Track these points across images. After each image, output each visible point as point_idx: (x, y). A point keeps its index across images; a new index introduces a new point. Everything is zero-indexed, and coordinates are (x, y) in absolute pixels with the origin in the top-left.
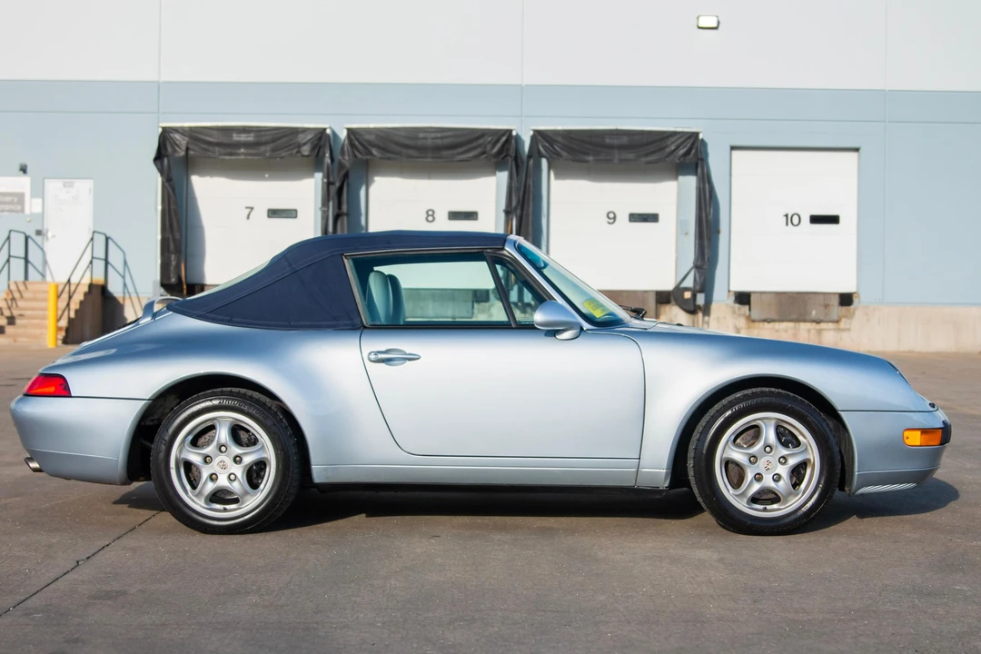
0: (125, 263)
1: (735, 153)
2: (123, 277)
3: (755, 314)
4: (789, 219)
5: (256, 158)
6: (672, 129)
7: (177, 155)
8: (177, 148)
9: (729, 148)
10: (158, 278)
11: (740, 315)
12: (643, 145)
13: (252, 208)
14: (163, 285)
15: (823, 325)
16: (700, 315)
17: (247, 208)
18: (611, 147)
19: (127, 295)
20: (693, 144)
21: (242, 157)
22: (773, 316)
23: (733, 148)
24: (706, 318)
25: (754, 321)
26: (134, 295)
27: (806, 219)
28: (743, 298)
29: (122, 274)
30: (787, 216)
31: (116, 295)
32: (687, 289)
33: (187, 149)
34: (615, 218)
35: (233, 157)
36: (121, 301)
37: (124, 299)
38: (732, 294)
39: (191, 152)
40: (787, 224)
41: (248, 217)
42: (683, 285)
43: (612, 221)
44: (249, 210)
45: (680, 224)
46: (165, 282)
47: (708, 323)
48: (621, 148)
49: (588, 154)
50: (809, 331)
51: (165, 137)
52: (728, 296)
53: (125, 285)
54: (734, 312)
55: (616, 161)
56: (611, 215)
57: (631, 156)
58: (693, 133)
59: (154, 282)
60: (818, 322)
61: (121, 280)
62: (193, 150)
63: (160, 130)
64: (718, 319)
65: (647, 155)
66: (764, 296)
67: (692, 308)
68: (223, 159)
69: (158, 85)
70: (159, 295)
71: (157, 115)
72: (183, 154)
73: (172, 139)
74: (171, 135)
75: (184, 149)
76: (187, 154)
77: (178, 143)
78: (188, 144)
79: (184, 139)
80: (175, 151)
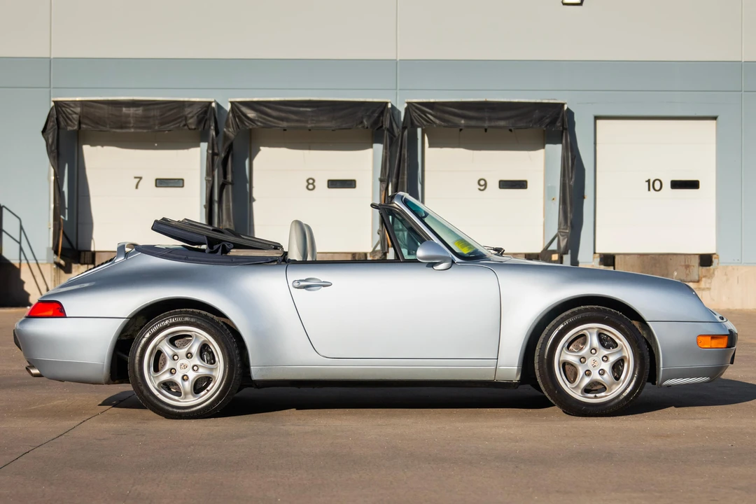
0: (21, 228)
1: (600, 122)
2: (20, 243)
4: (651, 184)
5: (145, 131)
7: (69, 128)
8: (70, 122)
9: (593, 118)
10: (51, 245)
13: (141, 178)
14: (56, 252)
17: (135, 178)
19: (23, 257)
20: (558, 114)
21: (132, 130)
23: (597, 118)
27: (667, 185)
28: (608, 260)
29: (18, 239)
30: (649, 181)
31: (12, 262)
32: (553, 252)
33: (80, 123)
34: (485, 185)
35: (124, 131)
36: (18, 266)
37: (20, 264)
38: (598, 256)
39: (84, 126)
40: (649, 190)
41: (137, 187)
42: (550, 248)
43: (483, 188)
44: (138, 180)
51: (58, 111)
52: (594, 258)
53: (21, 249)
56: (482, 183)
58: (558, 104)
61: (18, 245)
62: (86, 124)
63: (53, 104)
66: (628, 257)
68: (115, 132)
69: (50, 60)
70: (52, 262)
71: (48, 90)
72: (76, 128)
73: (64, 113)
74: (63, 109)
75: (76, 123)
76: (80, 127)
77: (70, 116)
78: (80, 117)
79: (75, 113)
80: (68, 125)
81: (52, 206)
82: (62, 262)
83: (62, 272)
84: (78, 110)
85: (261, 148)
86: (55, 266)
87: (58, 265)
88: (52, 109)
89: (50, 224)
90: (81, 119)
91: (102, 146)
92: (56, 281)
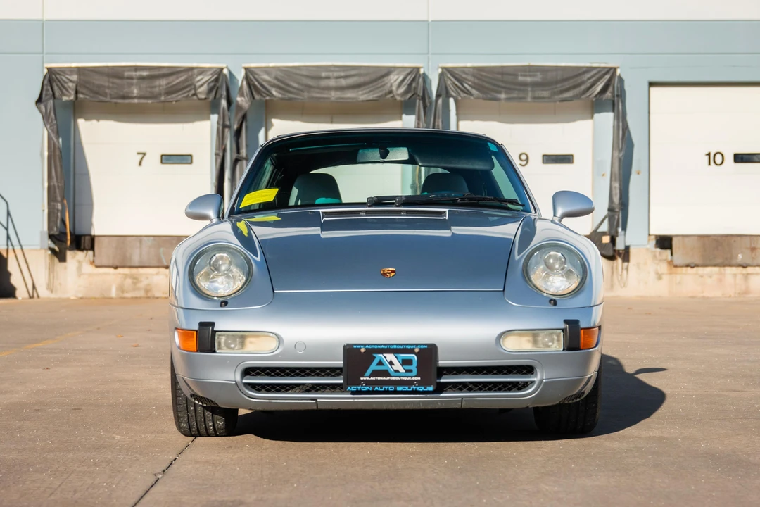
0: (8, 214)
1: (654, 90)
2: (7, 229)
3: (679, 257)
4: (711, 158)
5: (150, 101)
6: (588, 65)
7: (65, 98)
8: (65, 91)
9: (646, 85)
10: (46, 228)
11: (660, 260)
12: (557, 82)
13: (144, 154)
14: (51, 237)
15: (749, 270)
16: (619, 260)
17: (139, 153)
18: (525, 84)
19: (9, 244)
20: (610, 81)
21: (135, 101)
22: (697, 261)
23: (651, 84)
24: (626, 264)
25: (676, 266)
26: (17, 248)
27: (729, 158)
28: (665, 242)
29: (6, 225)
30: (709, 154)
32: (604, 234)
33: (77, 92)
34: (527, 159)
35: (127, 101)
37: (7, 252)
38: (653, 237)
39: (81, 96)
40: (709, 164)
41: (140, 164)
42: (600, 230)
43: (524, 163)
44: (141, 156)
45: (596, 163)
46: (52, 233)
47: (627, 269)
48: (535, 85)
49: (500, 92)
50: (735, 275)
51: (52, 79)
52: (649, 240)
53: (8, 237)
54: (655, 257)
55: (529, 99)
56: (524, 157)
57: (546, 94)
58: (611, 68)
59: (42, 232)
60: (744, 267)
61: (5, 231)
62: (83, 93)
63: (46, 71)
64: (638, 265)
65: (562, 92)
66: (687, 239)
67: (610, 253)
68: (116, 103)
69: (42, 23)
70: (46, 247)
71: (41, 55)
72: (72, 98)
73: (59, 82)
74: (58, 76)
75: (73, 92)
76: (76, 97)
77: (65, 85)
78: (77, 86)
79: (72, 81)
80: (63, 94)
81: (46, 185)
82: (57, 249)
83: (56, 260)
84: (75, 78)
85: (274, 121)
86: (49, 252)
87: (53, 250)
88: (45, 77)
89: (43, 206)
90: (79, 88)
91: (98, 120)
92: (51, 269)
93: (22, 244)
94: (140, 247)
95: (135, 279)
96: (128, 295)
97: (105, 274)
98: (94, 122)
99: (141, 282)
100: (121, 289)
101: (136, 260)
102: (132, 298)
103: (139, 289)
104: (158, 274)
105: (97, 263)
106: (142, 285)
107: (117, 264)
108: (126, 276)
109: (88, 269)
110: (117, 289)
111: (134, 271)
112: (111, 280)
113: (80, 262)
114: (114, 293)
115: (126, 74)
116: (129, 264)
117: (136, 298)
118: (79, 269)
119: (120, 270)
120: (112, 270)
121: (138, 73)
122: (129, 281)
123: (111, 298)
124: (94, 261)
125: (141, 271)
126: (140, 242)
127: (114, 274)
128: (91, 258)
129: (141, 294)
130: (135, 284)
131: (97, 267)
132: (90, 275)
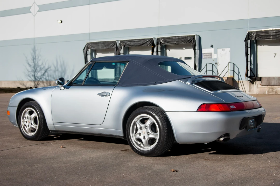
0: (239, 71)
2: (238, 75)
5: (275, 39)
8: (252, 38)
13: (276, 54)
19: (239, 80)
21: (272, 39)
26: (241, 80)
31: (236, 80)
35: (269, 39)
36: (238, 82)
41: (275, 57)
44: (275, 54)
53: (239, 78)
62: (257, 38)
63: (248, 33)
68: (266, 40)
69: (248, 20)
71: (247, 29)
72: (254, 39)
74: (251, 34)
77: (252, 36)
78: (255, 36)
79: (254, 35)
82: (251, 81)
83: (251, 84)
87: (250, 81)
88: (247, 34)
91: (263, 45)
92: (250, 86)
93: (242, 79)
94: (274, 80)
95: (273, 89)
96: (271, 93)
97: (265, 87)
98: (262, 46)
99: (274, 90)
100: (269, 92)
101: (273, 84)
102: (272, 94)
103: (274, 92)
104: (279, 87)
105: (262, 84)
106: (274, 91)
107: (267, 85)
108: (270, 88)
109: (260, 86)
110: (268, 92)
111: (272, 87)
112: (266, 89)
113: (257, 84)
114: (267, 93)
115: (269, 32)
116: (271, 85)
117: (273, 94)
118: (257, 86)
119: (269, 87)
120: (266, 87)
121: (272, 32)
122: (271, 90)
123: (266, 94)
124: (261, 84)
125: (274, 87)
126: (274, 78)
127: (267, 88)
128: (261, 83)
129: (274, 93)
130: (272, 90)
131: (262, 85)
132: (260, 88)
